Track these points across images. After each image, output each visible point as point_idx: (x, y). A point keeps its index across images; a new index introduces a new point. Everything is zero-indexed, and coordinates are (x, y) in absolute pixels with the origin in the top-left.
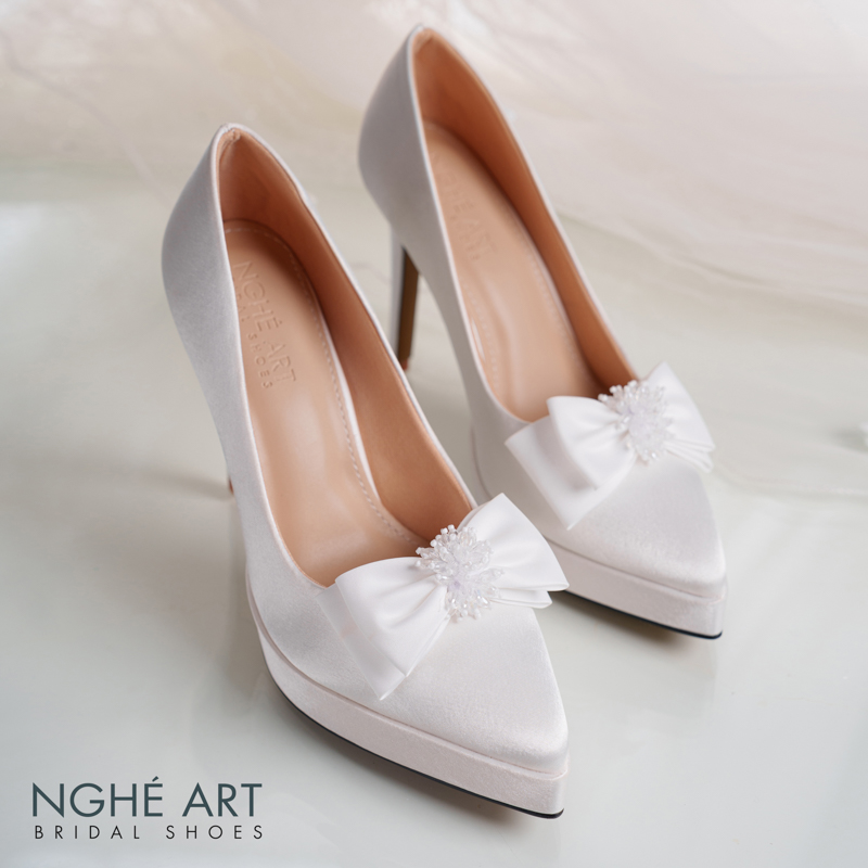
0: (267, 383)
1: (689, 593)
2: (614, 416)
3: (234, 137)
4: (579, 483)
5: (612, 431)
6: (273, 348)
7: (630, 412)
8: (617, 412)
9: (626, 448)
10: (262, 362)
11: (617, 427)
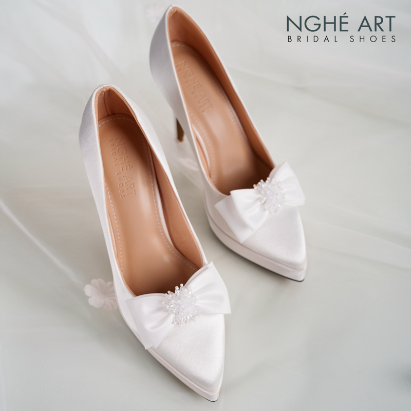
0: (123, 195)
1: (290, 267)
2: (259, 196)
4: (244, 226)
5: (259, 203)
6: (127, 179)
9: (265, 210)
10: (121, 186)
11: (261, 201)
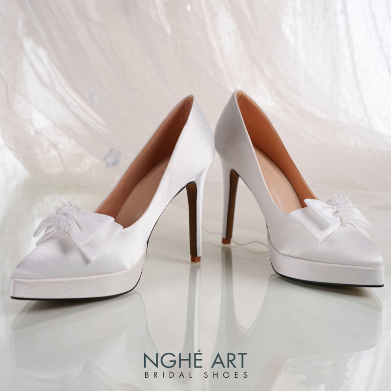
8: (331, 205)
9: (337, 217)
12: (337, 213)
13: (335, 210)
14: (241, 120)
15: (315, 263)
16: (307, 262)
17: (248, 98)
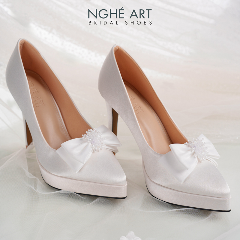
0: (37, 106)
3: (23, 42)
6: (38, 98)
7: (195, 146)
8: (191, 147)
9: (195, 157)
10: (35, 101)
11: (191, 151)
12: (195, 154)
13: (193, 152)
14: (119, 74)
15: (179, 192)
16: (173, 191)
17: (123, 51)
